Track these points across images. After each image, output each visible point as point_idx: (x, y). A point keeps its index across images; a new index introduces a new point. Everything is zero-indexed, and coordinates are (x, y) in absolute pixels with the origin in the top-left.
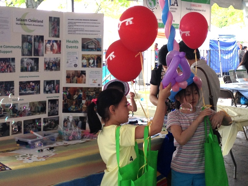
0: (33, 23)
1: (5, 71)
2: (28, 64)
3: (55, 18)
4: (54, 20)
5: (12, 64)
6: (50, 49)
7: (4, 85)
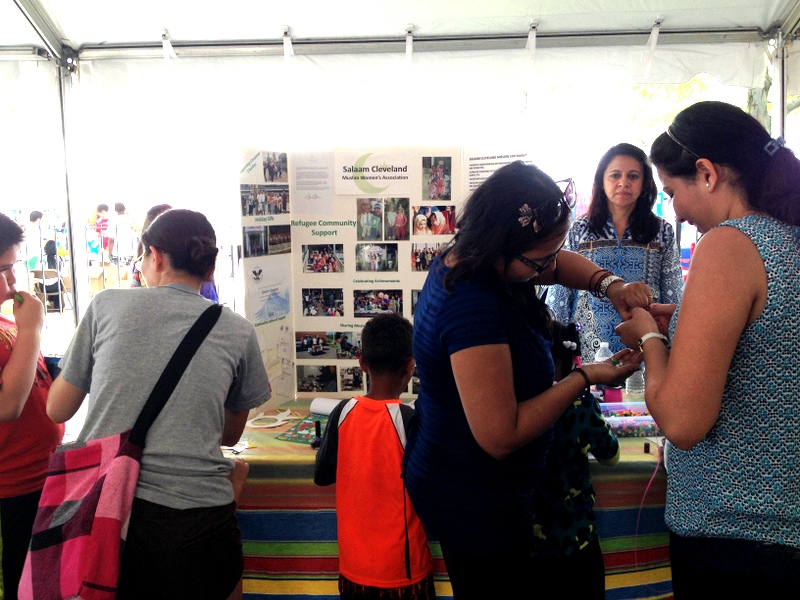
0: (382, 174)
1: (323, 269)
2: (372, 257)
3: (437, 159)
4: (436, 164)
5: (338, 256)
6: (425, 226)
7: (322, 296)
